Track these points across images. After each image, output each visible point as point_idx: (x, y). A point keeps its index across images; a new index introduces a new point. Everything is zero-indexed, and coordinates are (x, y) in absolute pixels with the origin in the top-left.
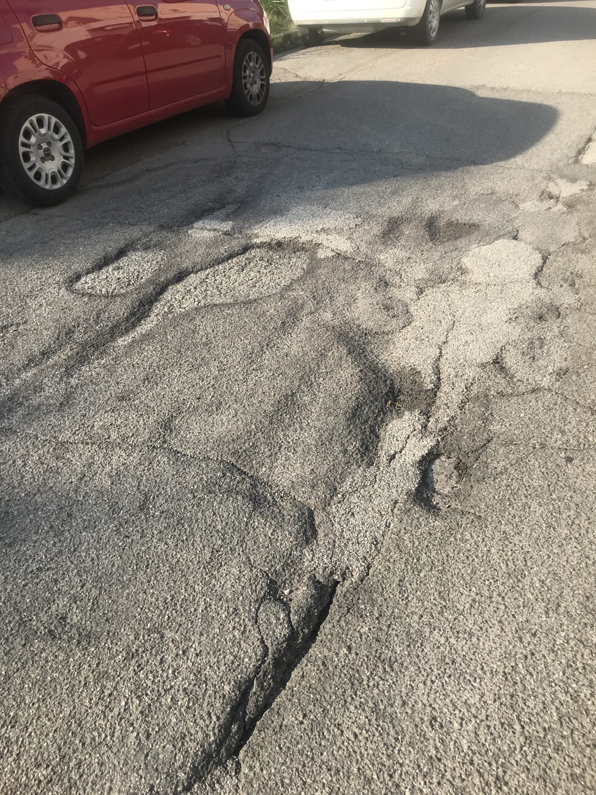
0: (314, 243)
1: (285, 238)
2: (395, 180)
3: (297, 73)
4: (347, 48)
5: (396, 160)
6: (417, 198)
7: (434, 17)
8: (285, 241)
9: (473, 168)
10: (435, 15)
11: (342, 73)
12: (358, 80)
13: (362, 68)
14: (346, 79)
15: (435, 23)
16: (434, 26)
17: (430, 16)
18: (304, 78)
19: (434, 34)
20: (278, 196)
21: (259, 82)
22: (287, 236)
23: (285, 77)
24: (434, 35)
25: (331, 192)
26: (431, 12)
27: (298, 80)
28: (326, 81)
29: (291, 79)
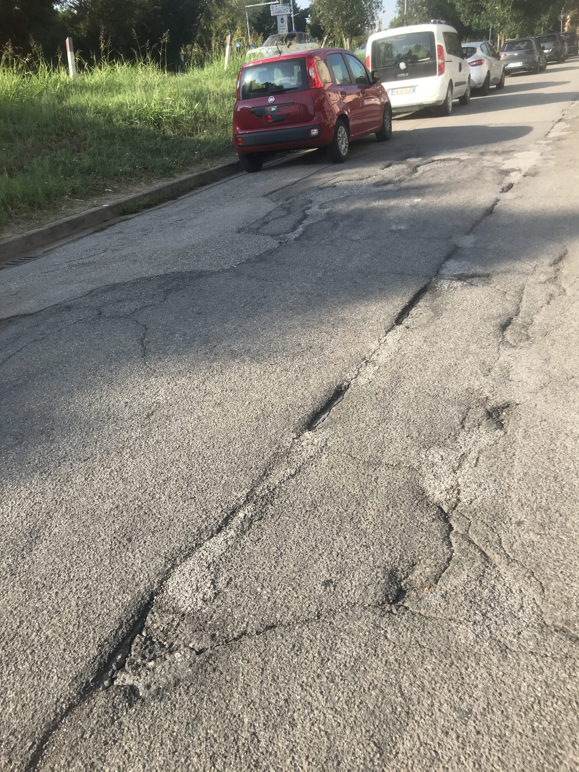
7: (450, 101)
16: (450, 104)
24: (450, 110)
26: (448, 98)
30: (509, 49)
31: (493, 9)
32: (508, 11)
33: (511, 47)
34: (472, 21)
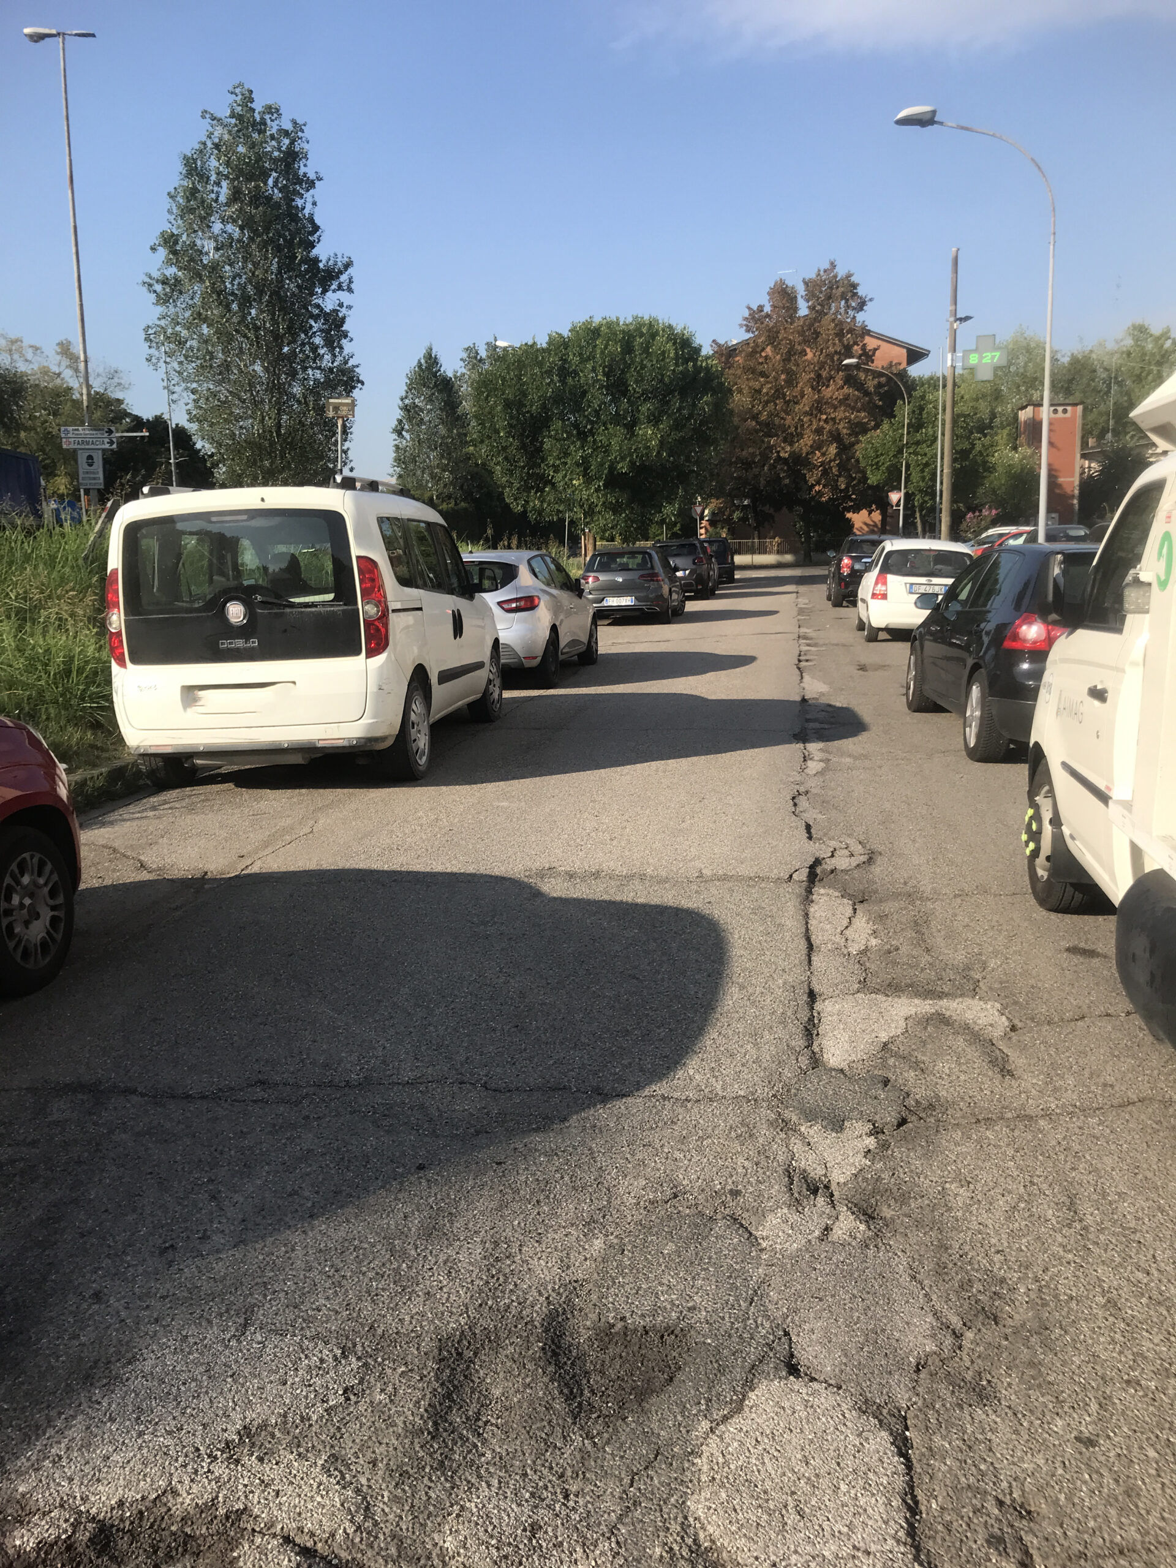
0: (222, 1511)
1: (121, 1504)
2: (424, 1183)
3: (142, 858)
4: (251, 791)
5: (411, 1108)
6: (496, 1244)
7: (419, 731)
8: (122, 1520)
9: (602, 1113)
10: (420, 727)
11: (244, 852)
12: (283, 869)
13: (288, 838)
14: (255, 869)
15: (422, 740)
16: (421, 746)
17: (413, 731)
18: (159, 869)
19: (424, 758)
20: (97, 1296)
21: (46, 914)
22: (131, 1495)
23: (114, 870)
24: (423, 761)
25: (256, 1255)
26: (413, 724)
27: (145, 876)
28: (209, 875)
29: (129, 875)
30: (604, 568)
31: (568, 485)
32: (597, 490)
33: (605, 561)
34: (527, 502)
